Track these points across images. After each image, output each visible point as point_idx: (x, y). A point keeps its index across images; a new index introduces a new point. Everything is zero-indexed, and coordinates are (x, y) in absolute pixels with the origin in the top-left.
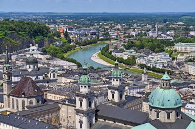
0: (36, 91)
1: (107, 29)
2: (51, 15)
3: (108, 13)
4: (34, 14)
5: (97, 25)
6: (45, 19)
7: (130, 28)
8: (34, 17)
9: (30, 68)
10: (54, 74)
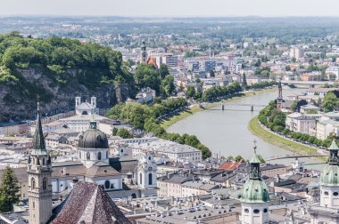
0: (114, 219)
1: (265, 59)
2: (116, 22)
3: (261, 18)
4: (73, 21)
5: (238, 47)
6: (103, 33)
7: (323, 57)
8: (74, 27)
9: (88, 158)
10: (150, 175)
